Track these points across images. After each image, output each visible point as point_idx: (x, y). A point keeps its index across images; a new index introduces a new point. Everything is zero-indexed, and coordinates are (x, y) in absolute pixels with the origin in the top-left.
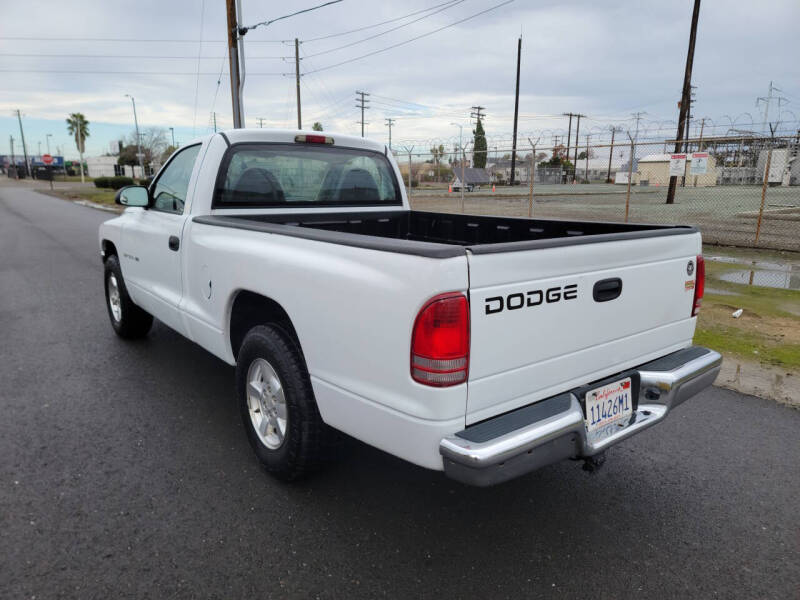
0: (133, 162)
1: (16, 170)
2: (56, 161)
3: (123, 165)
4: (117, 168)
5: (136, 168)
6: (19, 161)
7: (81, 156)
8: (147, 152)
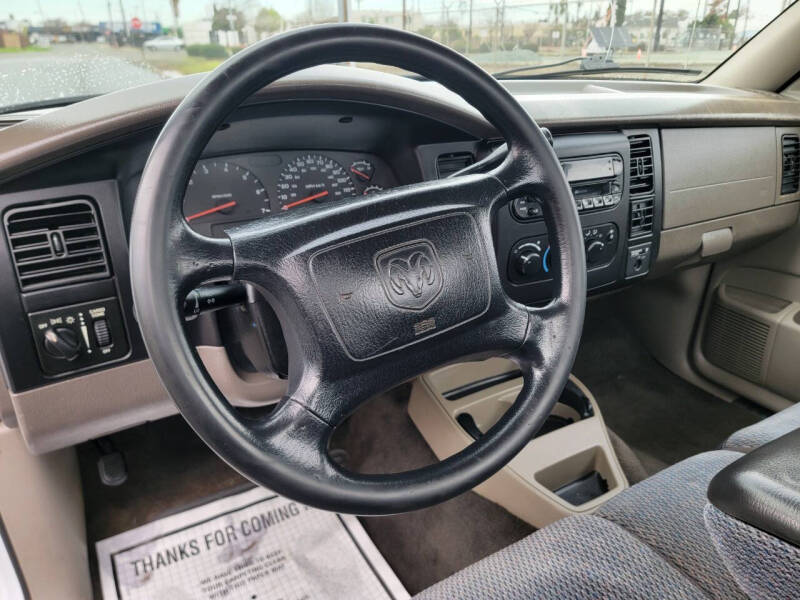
0: (226, 27)
1: (115, 37)
2: (154, 27)
3: (217, 30)
4: (212, 34)
5: (230, 33)
6: (117, 29)
7: (176, 22)
8: (239, 15)
